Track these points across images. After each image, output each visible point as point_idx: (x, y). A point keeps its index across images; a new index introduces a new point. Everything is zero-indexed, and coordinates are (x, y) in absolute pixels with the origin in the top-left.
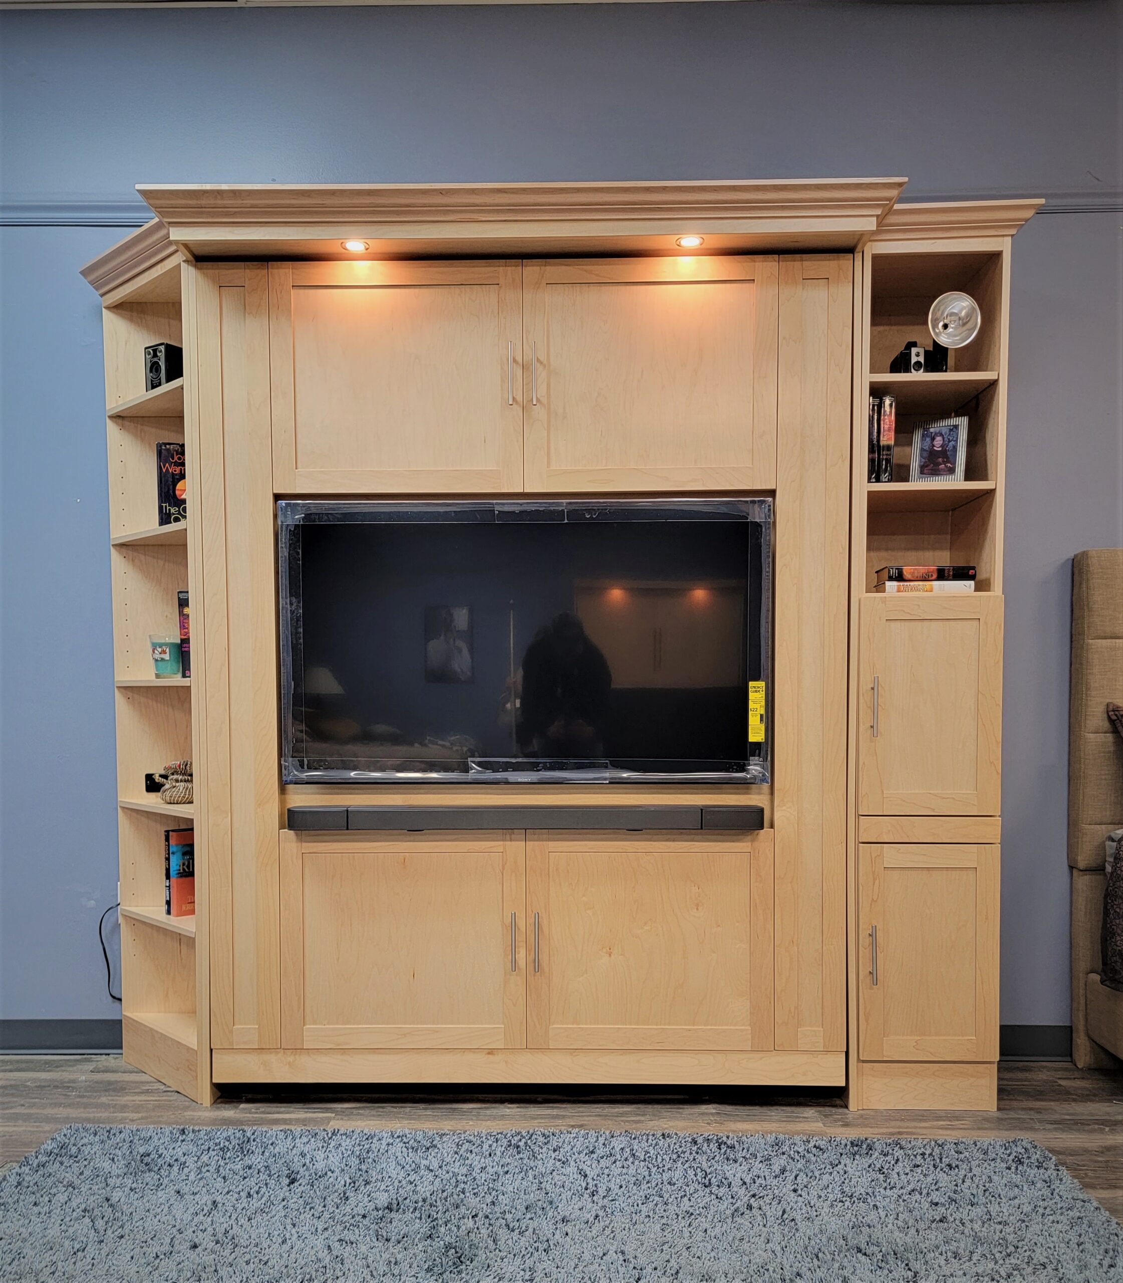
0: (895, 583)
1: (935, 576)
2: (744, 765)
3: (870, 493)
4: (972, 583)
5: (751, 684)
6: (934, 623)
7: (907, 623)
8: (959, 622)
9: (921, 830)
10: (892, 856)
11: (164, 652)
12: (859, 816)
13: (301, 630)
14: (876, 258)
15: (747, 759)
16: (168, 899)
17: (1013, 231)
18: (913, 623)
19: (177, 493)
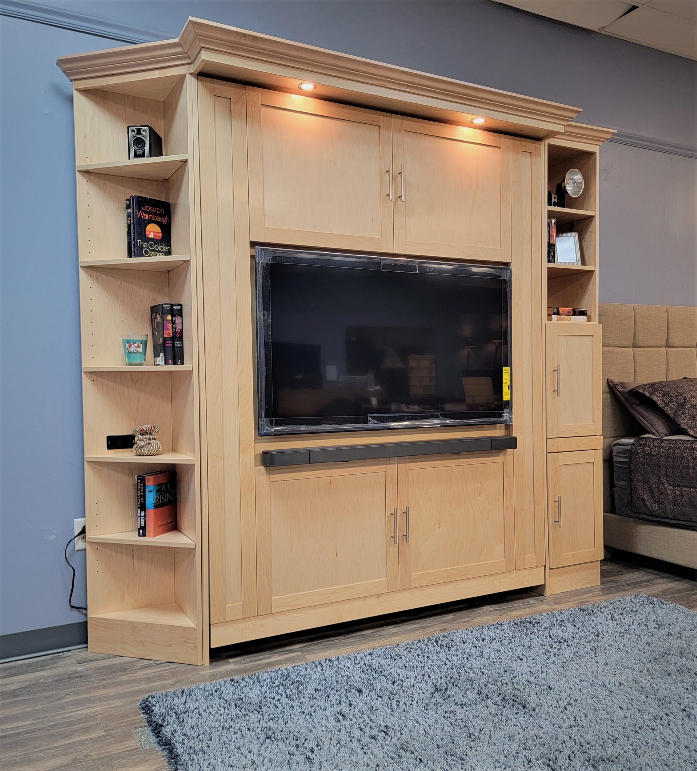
0: (555, 316)
1: (572, 313)
2: (502, 413)
3: (549, 268)
4: (585, 317)
5: (504, 368)
6: (576, 337)
7: (566, 337)
8: (585, 337)
9: (573, 444)
10: (563, 458)
11: (139, 347)
12: (547, 438)
13: (270, 333)
14: (550, 146)
15: (503, 410)
16: (143, 525)
17: (601, 144)
18: (568, 337)
19: (147, 233)
